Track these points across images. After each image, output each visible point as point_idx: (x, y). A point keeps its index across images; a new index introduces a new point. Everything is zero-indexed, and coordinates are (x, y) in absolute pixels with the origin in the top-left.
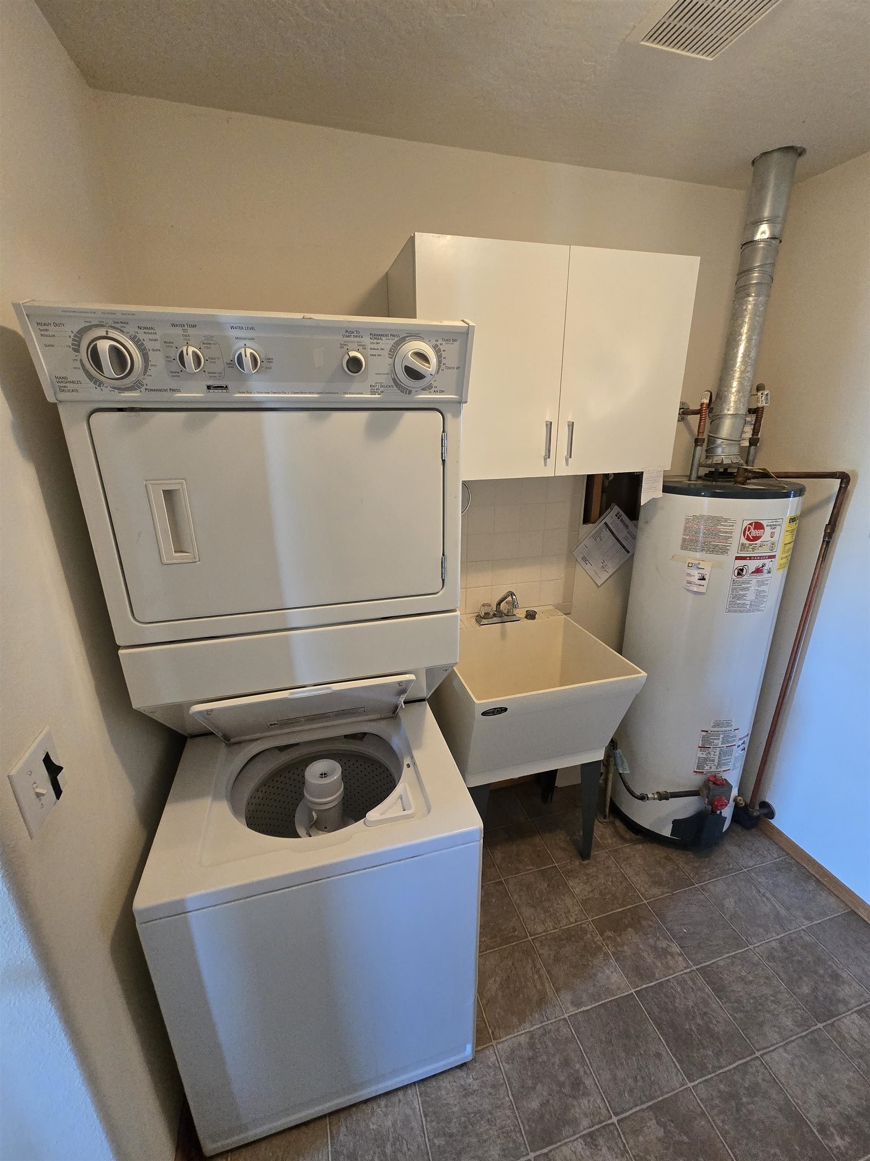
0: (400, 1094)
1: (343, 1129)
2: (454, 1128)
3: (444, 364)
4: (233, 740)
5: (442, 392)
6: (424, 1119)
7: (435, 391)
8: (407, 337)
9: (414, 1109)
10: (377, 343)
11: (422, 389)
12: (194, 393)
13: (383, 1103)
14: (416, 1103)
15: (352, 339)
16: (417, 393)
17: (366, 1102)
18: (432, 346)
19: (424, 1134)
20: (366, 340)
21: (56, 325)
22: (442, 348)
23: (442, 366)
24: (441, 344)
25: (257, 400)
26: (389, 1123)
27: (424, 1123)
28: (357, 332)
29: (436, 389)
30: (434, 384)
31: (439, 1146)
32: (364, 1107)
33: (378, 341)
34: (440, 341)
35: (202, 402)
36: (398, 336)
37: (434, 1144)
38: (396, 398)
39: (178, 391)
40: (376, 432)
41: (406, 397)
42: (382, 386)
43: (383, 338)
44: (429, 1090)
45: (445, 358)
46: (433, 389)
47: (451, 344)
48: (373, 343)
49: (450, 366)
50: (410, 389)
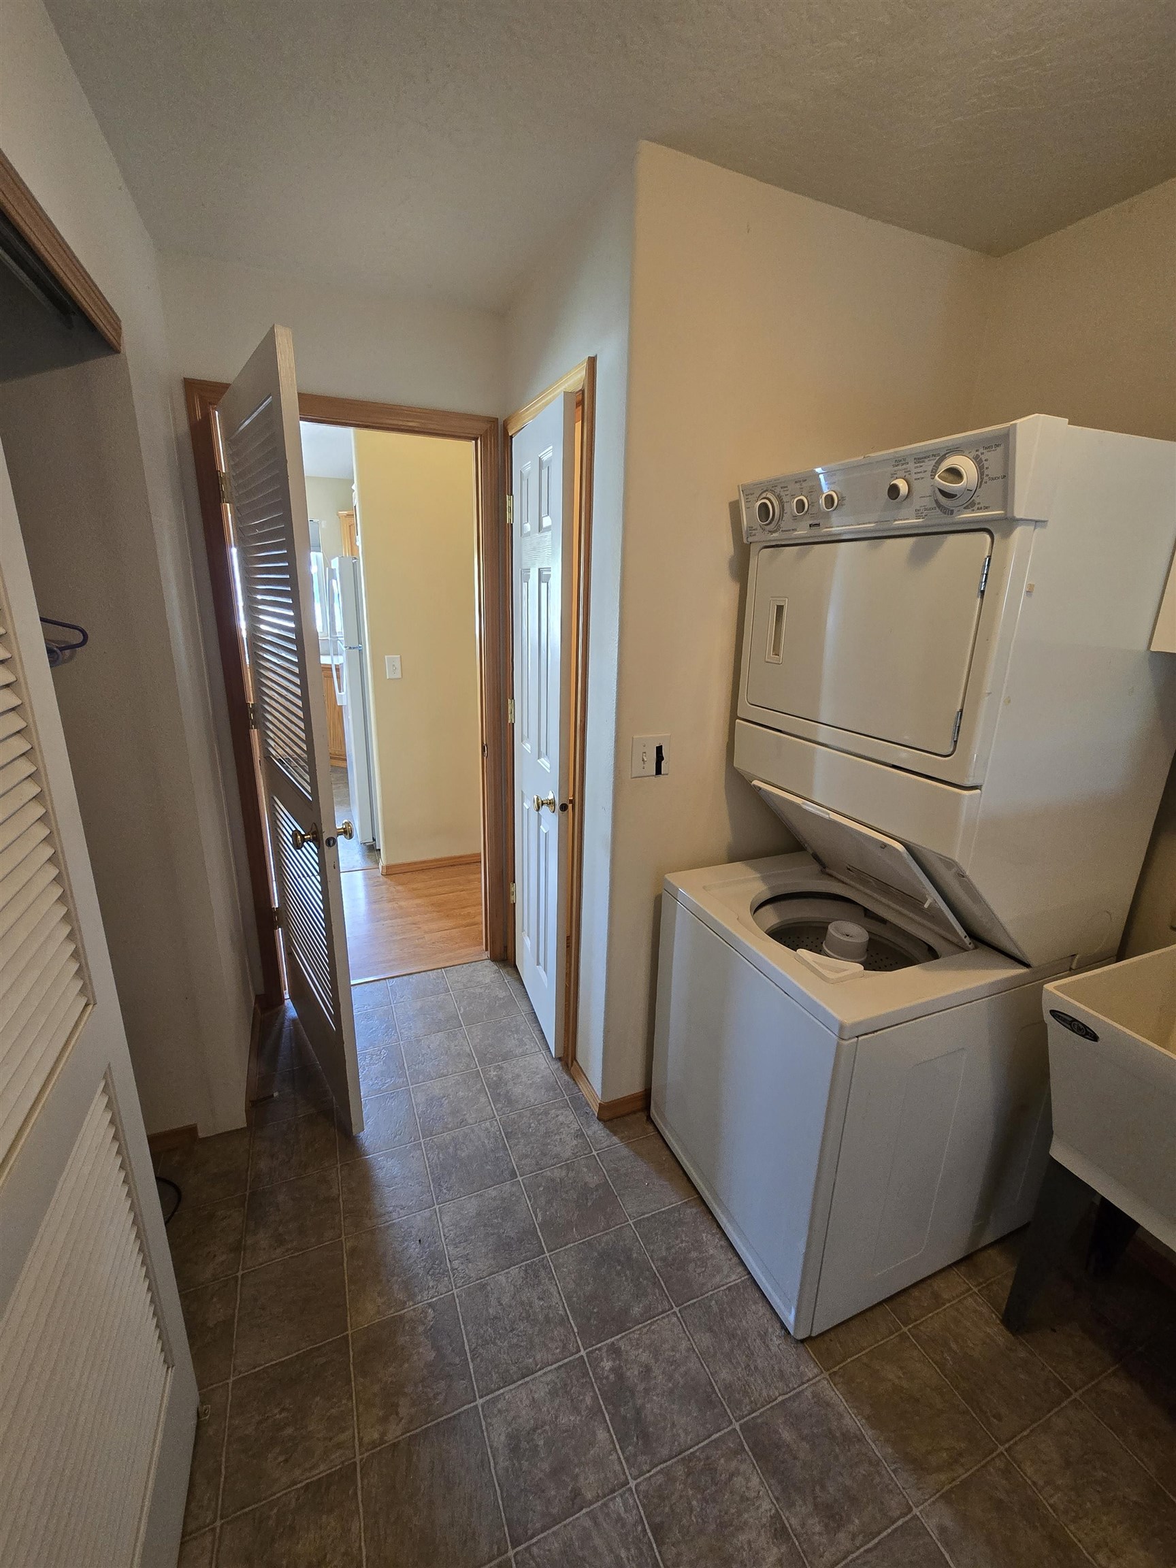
0: (735, 1260)
1: (694, 1210)
2: (730, 1322)
3: (987, 475)
4: (827, 870)
5: (986, 508)
6: (725, 1287)
7: (978, 509)
8: (947, 454)
9: (728, 1276)
10: (921, 466)
11: (965, 508)
12: (802, 532)
13: (723, 1243)
14: (734, 1277)
15: (900, 467)
16: (960, 512)
17: (719, 1226)
18: (973, 458)
19: (715, 1289)
20: (911, 465)
21: (751, 494)
22: (984, 458)
23: (986, 478)
24: (982, 454)
25: (834, 532)
26: (711, 1252)
27: (722, 1288)
28: (904, 460)
29: (980, 506)
30: (977, 500)
31: (710, 1306)
32: (715, 1226)
33: (921, 464)
34: (981, 450)
35: (806, 537)
36: (938, 455)
37: (711, 1300)
38: (938, 520)
39: (794, 530)
40: (919, 558)
41: (948, 519)
42: (926, 509)
43: (926, 460)
44: (749, 1290)
45: (987, 468)
46: (977, 506)
47: (994, 450)
48: (917, 467)
49: (994, 477)
50: (951, 509)
